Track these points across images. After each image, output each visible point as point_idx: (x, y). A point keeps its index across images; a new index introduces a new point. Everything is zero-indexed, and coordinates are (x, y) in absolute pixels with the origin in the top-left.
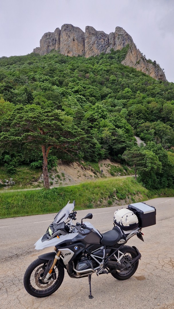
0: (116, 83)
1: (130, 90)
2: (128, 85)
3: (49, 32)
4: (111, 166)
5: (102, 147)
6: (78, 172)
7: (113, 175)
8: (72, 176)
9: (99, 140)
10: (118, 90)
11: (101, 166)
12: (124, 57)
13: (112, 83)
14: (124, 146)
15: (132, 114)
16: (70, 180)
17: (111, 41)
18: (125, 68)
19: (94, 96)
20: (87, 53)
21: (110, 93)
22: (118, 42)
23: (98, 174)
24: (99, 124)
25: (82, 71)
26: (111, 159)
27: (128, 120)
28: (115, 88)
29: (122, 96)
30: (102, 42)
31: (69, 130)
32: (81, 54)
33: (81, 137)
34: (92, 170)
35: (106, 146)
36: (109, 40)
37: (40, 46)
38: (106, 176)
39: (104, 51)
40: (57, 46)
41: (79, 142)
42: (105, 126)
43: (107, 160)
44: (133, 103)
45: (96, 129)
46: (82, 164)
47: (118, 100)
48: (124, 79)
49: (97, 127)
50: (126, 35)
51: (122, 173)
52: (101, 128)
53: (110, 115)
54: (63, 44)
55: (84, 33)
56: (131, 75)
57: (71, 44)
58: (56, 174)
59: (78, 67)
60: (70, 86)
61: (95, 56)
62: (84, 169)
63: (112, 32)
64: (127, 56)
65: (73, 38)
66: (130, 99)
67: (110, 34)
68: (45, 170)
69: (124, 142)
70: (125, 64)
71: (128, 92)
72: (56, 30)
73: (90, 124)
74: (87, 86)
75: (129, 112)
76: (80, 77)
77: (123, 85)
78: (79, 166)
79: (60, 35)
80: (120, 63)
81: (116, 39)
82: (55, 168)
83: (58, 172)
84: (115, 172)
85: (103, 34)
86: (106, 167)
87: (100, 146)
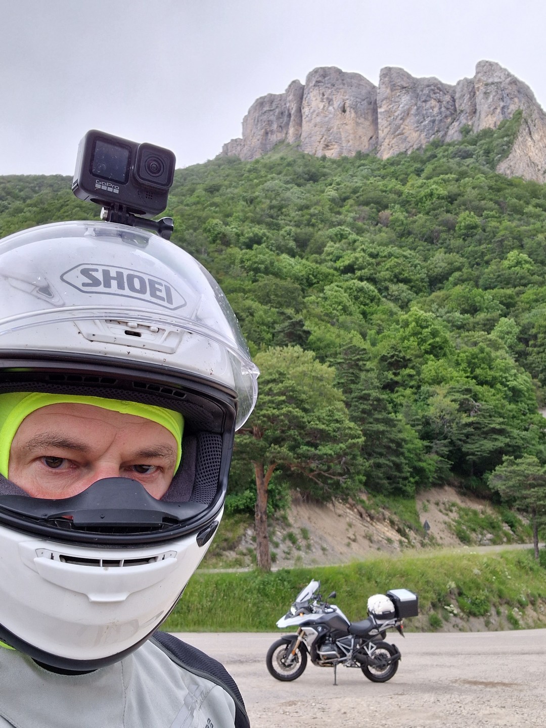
0: (477, 237)
1: (525, 256)
2: (521, 240)
3: (271, 95)
4: (460, 509)
5: (428, 449)
6: (348, 527)
7: (464, 539)
8: (329, 539)
9: (418, 425)
10: (486, 258)
11: (425, 509)
12: (505, 152)
13: (465, 237)
14: (502, 445)
15: (535, 337)
16: (324, 549)
17: (463, 104)
18: (511, 184)
19: (406, 281)
20: (385, 144)
21: (459, 269)
22: (483, 106)
23: (412, 534)
24: (419, 373)
25: (367, 204)
26: (460, 487)
27: (520, 356)
28: (476, 252)
29: (499, 276)
30: (432, 108)
32: (365, 147)
33: (351, 444)
34: (392, 523)
35: (441, 446)
36: (454, 101)
37: (243, 134)
38: (440, 541)
39: (441, 134)
40: (291, 131)
42: (438, 381)
43: (447, 488)
44: (536, 301)
45: (408, 391)
46: (362, 502)
47: (486, 289)
48: (506, 223)
49: (413, 383)
50: (510, 83)
51: (497, 536)
52: (424, 388)
53: (459, 340)
54: (311, 125)
55: (374, 87)
56: (530, 209)
57: (336, 123)
58: (284, 529)
59: (355, 191)
60: (329, 254)
61: (409, 152)
62: (368, 519)
63: (466, 79)
64: (516, 146)
65: (341, 105)
66: (525, 285)
67: (458, 83)
68: (262, 520)
69: (501, 432)
70: (508, 172)
71: (518, 263)
72: (290, 86)
73: (390, 375)
74: (383, 248)
75: (524, 330)
76: (360, 224)
77: (502, 241)
78: (352, 507)
79: (301, 98)
80: (493, 168)
81: (479, 96)
83: (289, 525)
84: (474, 530)
85: (436, 87)
86: (441, 511)
87: (420, 443)
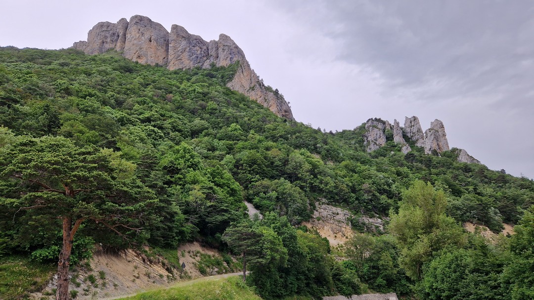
0: (217, 114)
1: (238, 127)
2: (237, 119)
3: (108, 22)
4: (202, 255)
5: (187, 220)
6: (134, 269)
7: (203, 272)
8: (120, 278)
9: (182, 206)
10: (220, 125)
11: (183, 256)
12: (231, 78)
13: (211, 114)
14: (227, 218)
15: (242, 165)
16: (115, 285)
17: (212, 52)
18: (233, 93)
19: (179, 131)
20: (172, 62)
21: (207, 129)
22: (222, 55)
23: (175, 271)
24: (184, 178)
25: (160, 89)
26: (202, 242)
27: (235, 174)
28: (216, 122)
29: (226, 134)
30: (197, 51)
31: (125, 189)
32: (161, 62)
33: (148, 203)
34: (164, 264)
35: (194, 218)
36: (208, 50)
37: (88, 39)
38: (190, 275)
39: (200, 64)
40: (119, 44)
41: (143, 211)
42: (195, 182)
43: (195, 243)
44: (243, 148)
45: (179, 187)
46: (146, 252)
47: (219, 140)
48: (230, 110)
49: (180, 183)
50: (235, 48)
51: (220, 269)
52: (187, 186)
53: (205, 164)
54: (131, 44)
55: (168, 33)
56: (241, 105)
57: (145, 46)
58: (86, 273)
59: (154, 82)
60: (136, 111)
61: (184, 70)
62: (149, 263)
63: (214, 41)
64: (236, 77)
65: (149, 37)
66: (238, 140)
67: (211, 41)
68: (64, 266)
69: (226, 211)
70: (231, 88)
71: (236, 130)
72: (120, 21)
73: (168, 177)
74: (167, 112)
75: (237, 161)
76: (155, 98)
77: (228, 118)
78: (138, 255)
79: (126, 29)
80: (225, 85)
81: (220, 50)
82: (86, 261)
83: (91, 270)
84: (209, 267)
85: (199, 41)
86: (191, 256)
87: (183, 217)
